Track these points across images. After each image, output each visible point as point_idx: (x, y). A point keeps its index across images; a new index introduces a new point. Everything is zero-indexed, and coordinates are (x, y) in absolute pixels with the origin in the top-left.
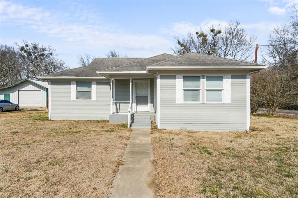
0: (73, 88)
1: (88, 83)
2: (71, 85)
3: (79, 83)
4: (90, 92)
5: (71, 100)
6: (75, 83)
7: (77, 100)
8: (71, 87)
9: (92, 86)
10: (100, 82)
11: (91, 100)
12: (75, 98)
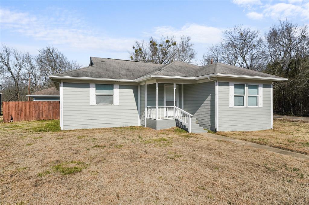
0: (92, 91)
1: (109, 86)
2: (89, 87)
3: (100, 85)
4: (112, 96)
5: (90, 105)
6: (95, 85)
7: (97, 105)
8: (89, 90)
9: (114, 89)
10: (123, 86)
11: (112, 105)
12: (94, 103)
